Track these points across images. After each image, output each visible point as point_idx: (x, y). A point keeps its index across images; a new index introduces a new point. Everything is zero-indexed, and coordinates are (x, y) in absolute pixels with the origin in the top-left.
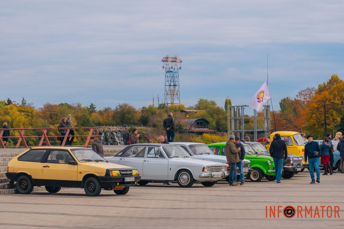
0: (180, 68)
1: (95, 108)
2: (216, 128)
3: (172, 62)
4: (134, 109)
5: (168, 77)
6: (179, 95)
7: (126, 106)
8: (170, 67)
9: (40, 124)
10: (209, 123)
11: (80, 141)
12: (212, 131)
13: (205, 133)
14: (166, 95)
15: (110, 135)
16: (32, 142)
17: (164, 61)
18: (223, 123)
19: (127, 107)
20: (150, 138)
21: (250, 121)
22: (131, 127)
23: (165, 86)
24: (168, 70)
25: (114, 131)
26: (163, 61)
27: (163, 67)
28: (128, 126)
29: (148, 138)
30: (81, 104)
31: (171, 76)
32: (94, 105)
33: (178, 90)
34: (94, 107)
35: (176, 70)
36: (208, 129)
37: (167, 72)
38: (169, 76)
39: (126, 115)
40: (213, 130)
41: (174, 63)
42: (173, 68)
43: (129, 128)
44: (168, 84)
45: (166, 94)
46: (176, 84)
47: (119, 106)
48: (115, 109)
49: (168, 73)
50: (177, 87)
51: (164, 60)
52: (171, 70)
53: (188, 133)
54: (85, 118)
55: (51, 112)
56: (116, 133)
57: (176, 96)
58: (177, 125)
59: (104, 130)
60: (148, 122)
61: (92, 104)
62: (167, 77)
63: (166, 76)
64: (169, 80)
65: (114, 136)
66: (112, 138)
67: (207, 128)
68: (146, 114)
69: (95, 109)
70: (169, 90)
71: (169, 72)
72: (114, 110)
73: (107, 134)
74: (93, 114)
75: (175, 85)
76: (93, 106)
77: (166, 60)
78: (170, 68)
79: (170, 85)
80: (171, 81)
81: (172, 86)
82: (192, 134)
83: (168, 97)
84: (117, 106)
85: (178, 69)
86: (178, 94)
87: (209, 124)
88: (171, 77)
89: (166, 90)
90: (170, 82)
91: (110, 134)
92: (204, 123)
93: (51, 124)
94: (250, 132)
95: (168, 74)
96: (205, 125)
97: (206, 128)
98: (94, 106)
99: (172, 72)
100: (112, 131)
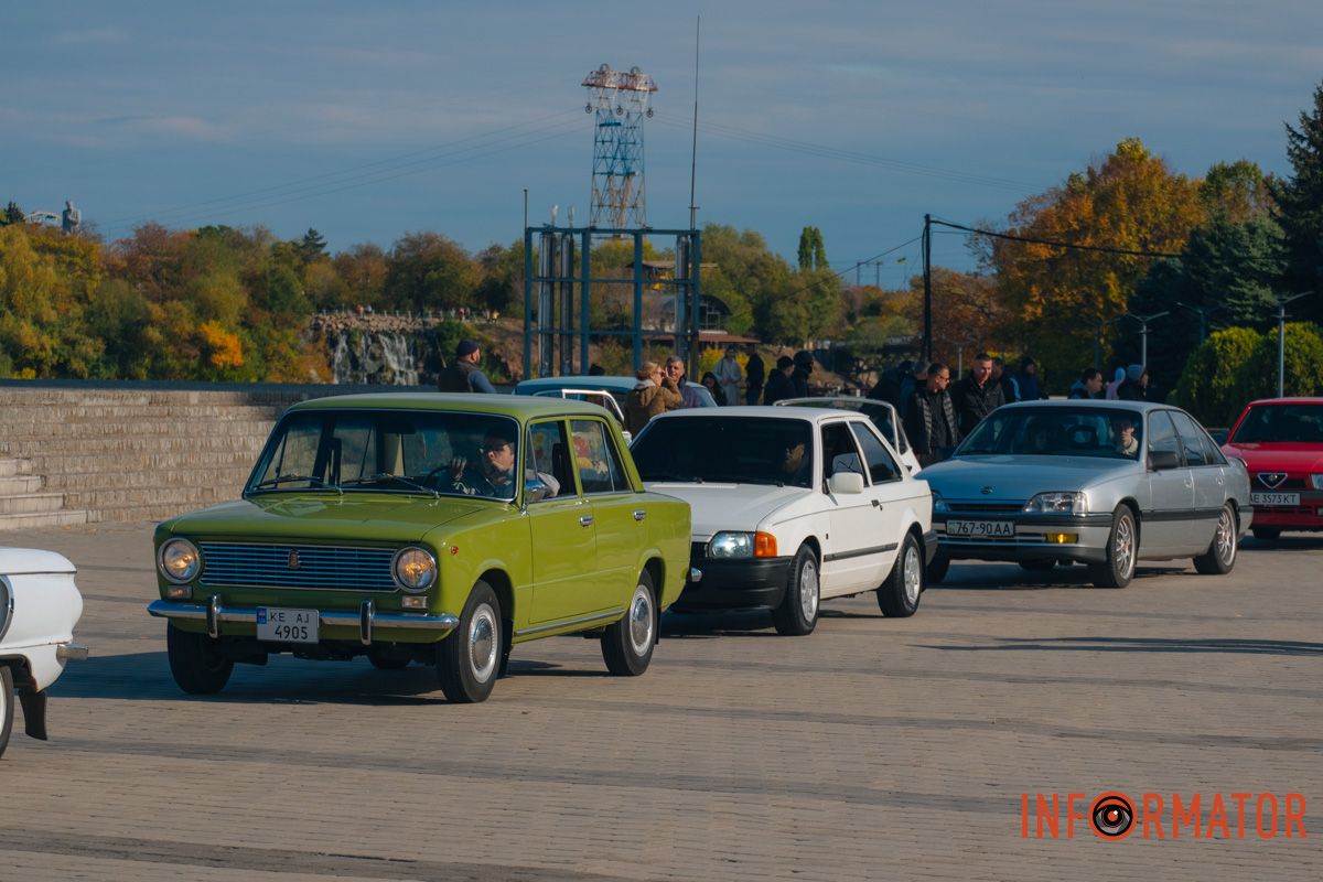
0: (650, 112)
1: (323, 245)
2: (753, 329)
3: (621, 88)
4: (460, 254)
5: (603, 142)
6: (641, 210)
7: (430, 240)
8: (614, 107)
9: (115, 297)
10: (728, 310)
11: (258, 364)
12: (739, 339)
13: (713, 348)
14: (595, 209)
15: (368, 347)
16: (82, 365)
17: (593, 85)
18: (779, 314)
19: (437, 243)
20: (512, 360)
21: (883, 309)
22: (445, 318)
23: (594, 173)
24: (605, 117)
25: (385, 333)
26: (588, 85)
27: (589, 108)
28: (436, 315)
29: (503, 360)
30: (267, 231)
31: (615, 139)
32: (321, 234)
33: (639, 192)
34: (320, 242)
35: (634, 118)
36: (726, 333)
37: (602, 125)
38: (607, 138)
39: (430, 273)
40: (744, 336)
41: (628, 94)
42: (625, 113)
43: (437, 320)
44: (603, 168)
45: (596, 203)
46: (632, 170)
47: (406, 240)
48: (393, 253)
49: (604, 128)
50: (635, 182)
51: (593, 82)
52: (617, 118)
53: (649, 346)
54: (277, 281)
55: (156, 255)
56: (391, 338)
57: (634, 215)
58: (612, 315)
59: (346, 325)
60: (508, 302)
61: (311, 232)
62: (599, 144)
63: (599, 139)
64: (608, 155)
65: (382, 348)
66: (373, 357)
67: (722, 328)
68: (500, 271)
69: (324, 251)
70: (608, 190)
71: (609, 125)
72: (390, 253)
73: (357, 339)
74: (313, 267)
75: (628, 174)
76: (318, 239)
77: (596, 81)
78: (614, 113)
79: (610, 174)
80: (614, 158)
81: (617, 175)
82: (665, 348)
83: (602, 214)
84: (399, 239)
85: (641, 115)
86: (640, 205)
87: (731, 314)
88: (616, 144)
89: (597, 190)
90: (610, 161)
91: (366, 340)
92: (710, 310)
93: (155, 300)
94: (876, 349)
95: (606, 133)
96: (713, 318)
97: (717, 329)
98: (321, 238)
99: (619, 124)
100: (377, 332)
